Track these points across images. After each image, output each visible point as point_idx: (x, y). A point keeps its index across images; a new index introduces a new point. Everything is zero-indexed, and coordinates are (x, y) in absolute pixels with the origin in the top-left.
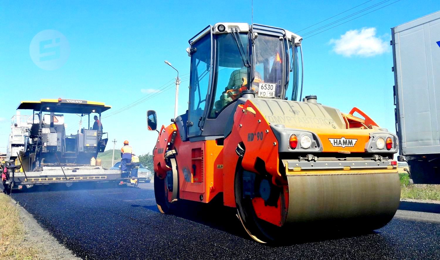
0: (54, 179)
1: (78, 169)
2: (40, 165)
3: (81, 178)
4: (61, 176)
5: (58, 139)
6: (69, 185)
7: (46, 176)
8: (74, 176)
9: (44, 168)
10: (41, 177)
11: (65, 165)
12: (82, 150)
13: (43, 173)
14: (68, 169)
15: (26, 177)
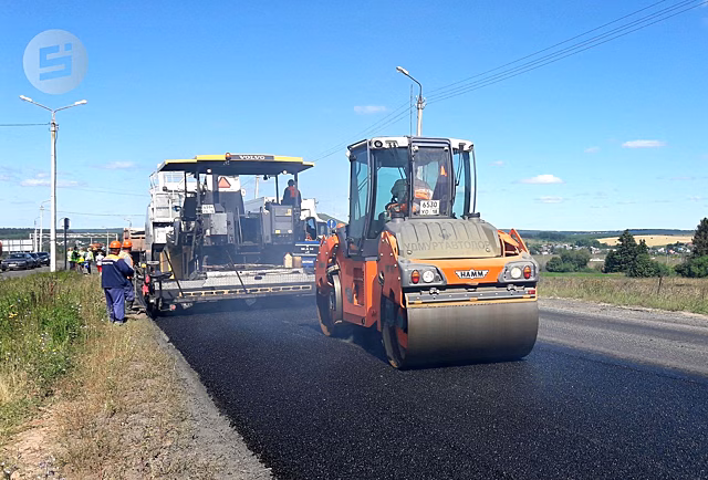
0: (226, 292)
1: (264, 274)
2: (201, 268)
3: (270, 289)
4: (237, 287)
5: (229, 223)
6: (250, 303)
7: (213, 288)
8: (259, 286)
9: (209, 274)
10: (204, 289)
11: (243, 268)
12: (269, 241)
13: (207, 283)
14: (248, 275)
15: (181, 290)
